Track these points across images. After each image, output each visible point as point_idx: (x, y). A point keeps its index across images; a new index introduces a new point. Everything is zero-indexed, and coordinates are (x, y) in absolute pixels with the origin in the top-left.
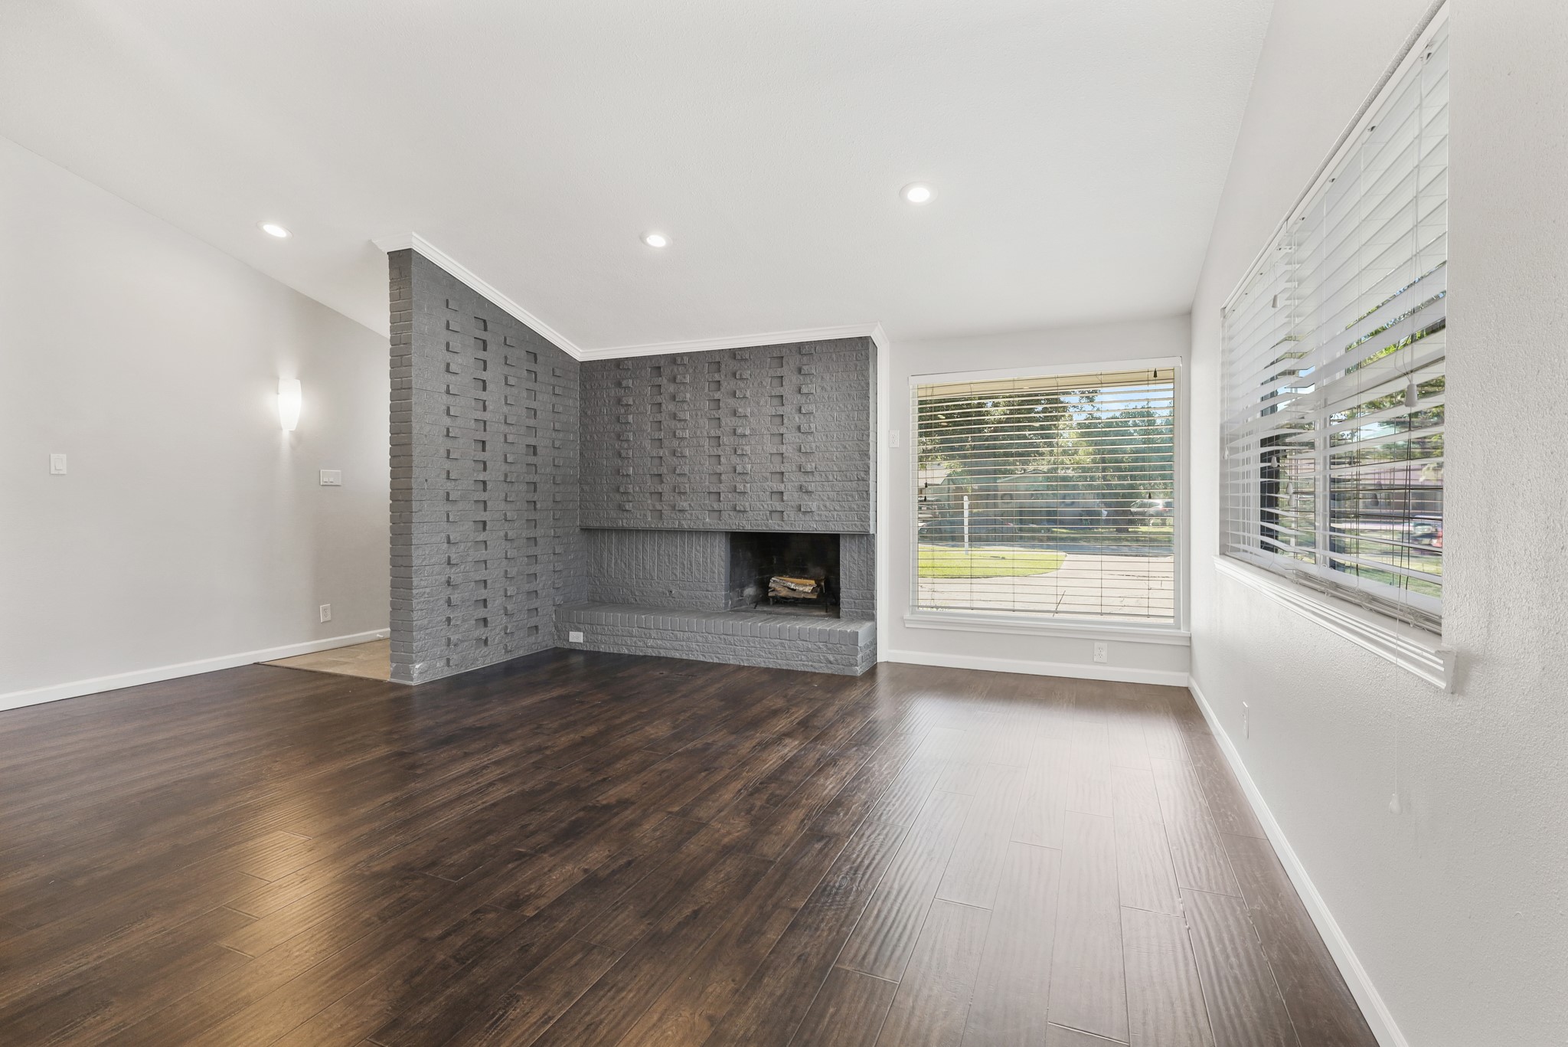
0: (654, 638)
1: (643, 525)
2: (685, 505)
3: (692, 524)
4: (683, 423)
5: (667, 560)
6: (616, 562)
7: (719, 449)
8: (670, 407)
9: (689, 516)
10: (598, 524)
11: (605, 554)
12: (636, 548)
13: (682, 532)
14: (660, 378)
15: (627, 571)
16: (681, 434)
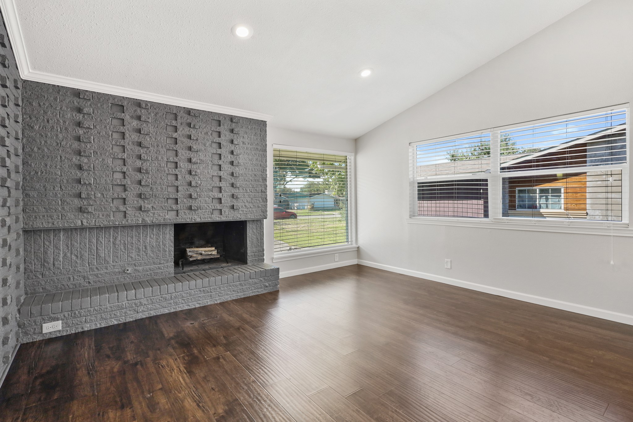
0: (145, 305)
1: (106, 223)
2: (150, 206)
3: (155, 220)
4: (145, 149)
5: (122, 248)
6: (65, 255)
7: (177, 170)
8: (133, 137)
9: (151, 215)
10: (50, 225)
11: (51, 250)
12: (90, 241)
13: (145, 226)
14: (123, 114)
15: (79, 262)
16: (146, 157)
